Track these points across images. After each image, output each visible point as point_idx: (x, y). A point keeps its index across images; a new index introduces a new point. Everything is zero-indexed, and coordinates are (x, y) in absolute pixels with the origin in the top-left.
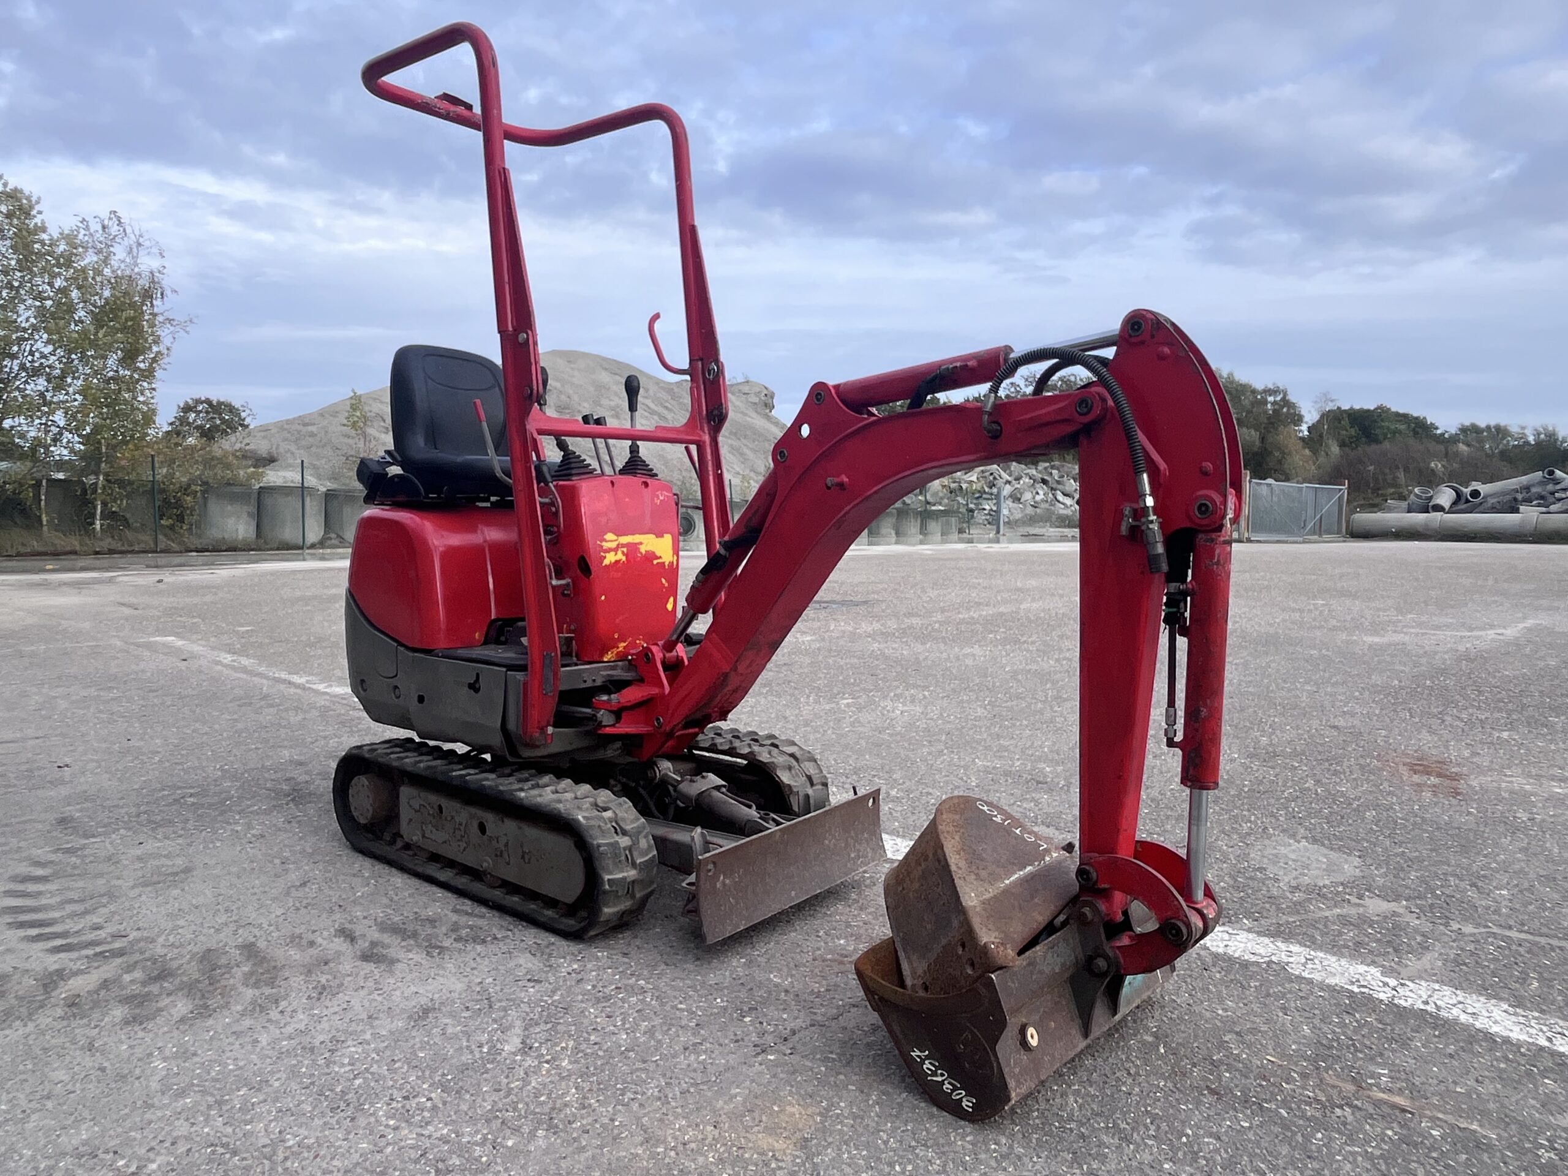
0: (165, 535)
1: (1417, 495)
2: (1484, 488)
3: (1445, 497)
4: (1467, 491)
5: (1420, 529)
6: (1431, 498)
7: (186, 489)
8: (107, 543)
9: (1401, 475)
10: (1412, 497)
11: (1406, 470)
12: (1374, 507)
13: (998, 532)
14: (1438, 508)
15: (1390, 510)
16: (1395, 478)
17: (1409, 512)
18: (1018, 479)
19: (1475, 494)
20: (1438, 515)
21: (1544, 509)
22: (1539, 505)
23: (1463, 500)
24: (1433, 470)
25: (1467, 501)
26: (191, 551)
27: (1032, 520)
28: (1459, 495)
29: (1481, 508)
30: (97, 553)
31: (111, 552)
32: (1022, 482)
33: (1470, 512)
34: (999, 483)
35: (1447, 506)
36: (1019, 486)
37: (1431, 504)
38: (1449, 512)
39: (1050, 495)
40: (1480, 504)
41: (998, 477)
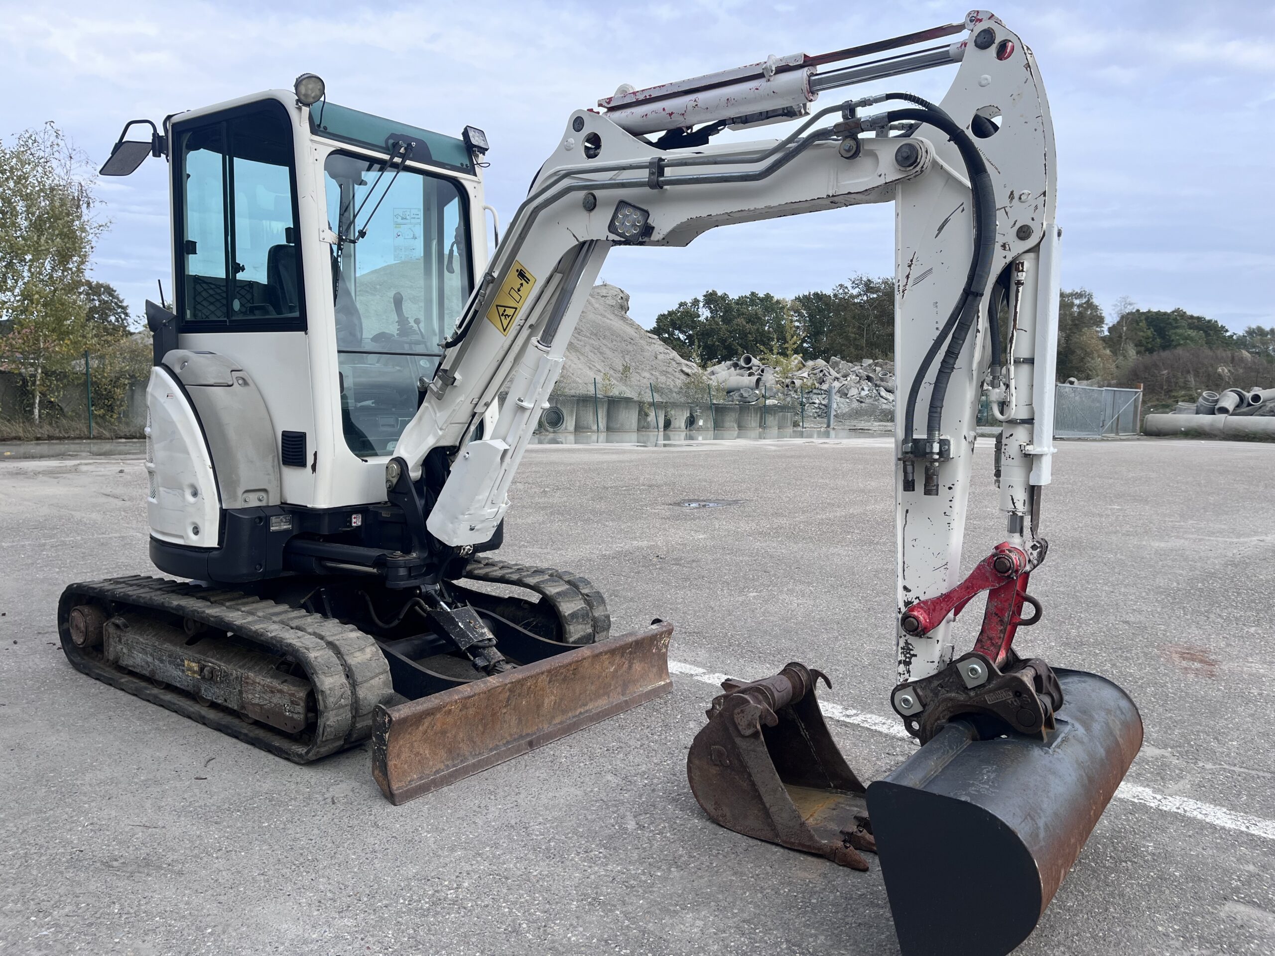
0: (97, 423)
1: (1205, 399)
2: (1264, 394)
3: (1229, 400)
4: (1249, 395)
5: (1207, 429)
6: (1217, 401)
7: (115, 382)
8: (46, 429)
9: (1191, 379)
10: (1200, 399)
11: (1197, 374)
12: (1166, 408)
13: (828, 426)
14: (1224, 410)
15: (1181, 411)
16: (1186, 382)
17: (1197, 413)
18: (845, 376)
19: (1256, 398)
20: (1222, 417)
23: (1245, 404)
24: (1220, 375)
25: (1249, 405)
26: (121, 438)
27: (857, 414)
28: (1242, 398)
29: (1261, 412)
30: (38, 439)
31: (50, 438)
32: (849, 379)
33: (1251, 415)
34: (829, 379)
35: (1231, 408)
36: (846, 382)
37: (1217, 407)
38: (1232, 415)
39: (874, 391)
40: (1260, 407)
41: (827, 374)
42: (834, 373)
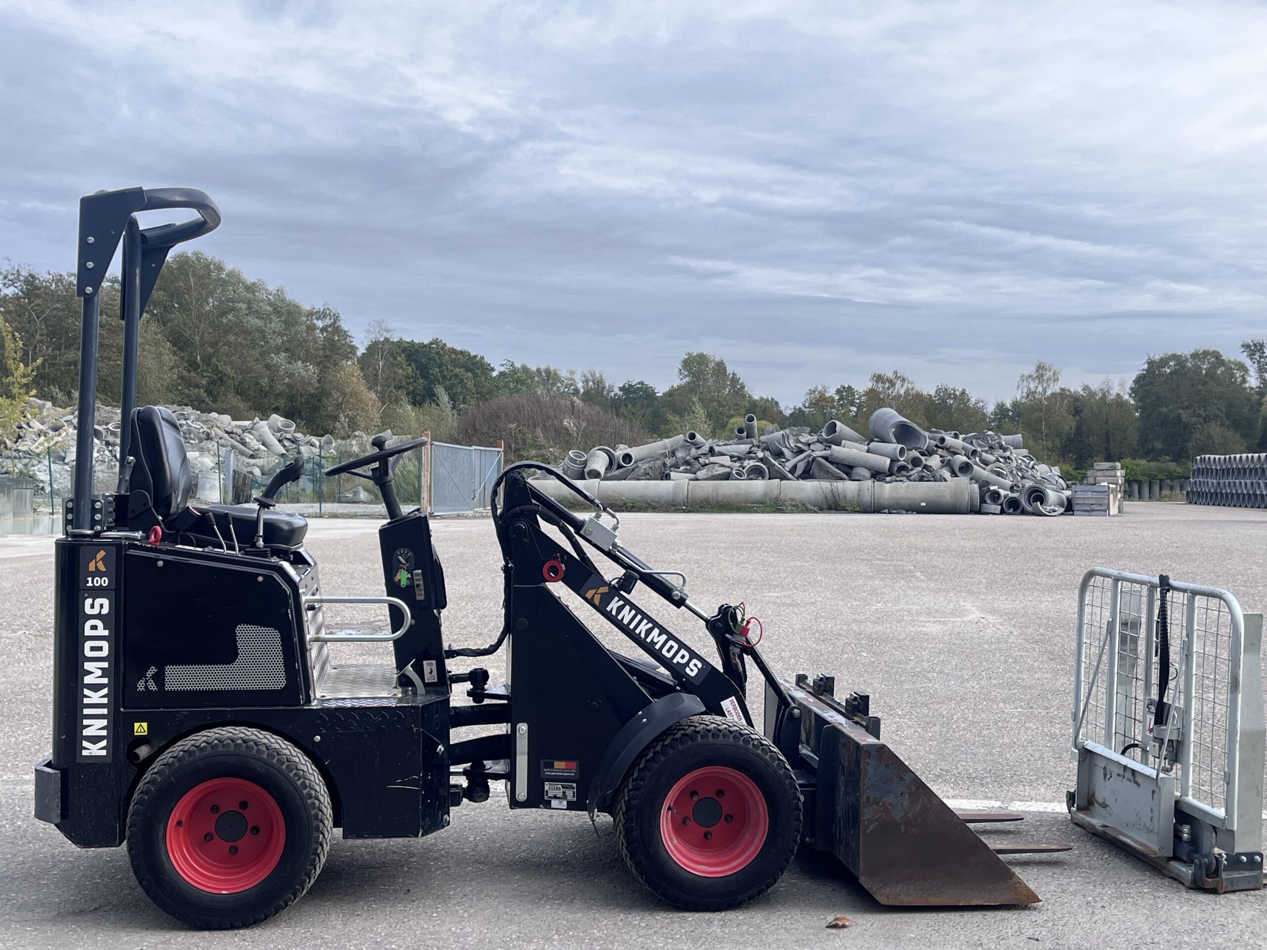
1: (572, 460)
2: (634, 452)
3: (599, 463)
4: (619, 455)
6: (585, 463)
9: (539, 433)
10: (566, 460)
11: (545, 429)
14: (595, 474)
16: (535, 438)
18: (56, 429)
19: (627, 457)
20: (595, 482)
21: (691, 476)
22: (686, 471)
23: (615, 467)
24: (567, 429)
25: (620, 467)
28: (612, 459)
29: (634, 474)
32: (64, 434)
33: (625, 479)
34: (29, 434)
35: (602, 471)
36: (59, 439)
37: (586, 470)
38: (605, 479)
39: (107, 453)
40: (633, 470)
41: (25, 426)
42: (37, 425)
